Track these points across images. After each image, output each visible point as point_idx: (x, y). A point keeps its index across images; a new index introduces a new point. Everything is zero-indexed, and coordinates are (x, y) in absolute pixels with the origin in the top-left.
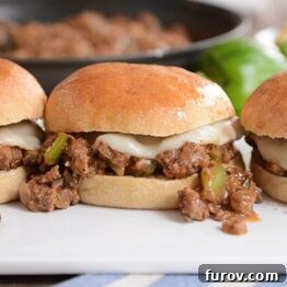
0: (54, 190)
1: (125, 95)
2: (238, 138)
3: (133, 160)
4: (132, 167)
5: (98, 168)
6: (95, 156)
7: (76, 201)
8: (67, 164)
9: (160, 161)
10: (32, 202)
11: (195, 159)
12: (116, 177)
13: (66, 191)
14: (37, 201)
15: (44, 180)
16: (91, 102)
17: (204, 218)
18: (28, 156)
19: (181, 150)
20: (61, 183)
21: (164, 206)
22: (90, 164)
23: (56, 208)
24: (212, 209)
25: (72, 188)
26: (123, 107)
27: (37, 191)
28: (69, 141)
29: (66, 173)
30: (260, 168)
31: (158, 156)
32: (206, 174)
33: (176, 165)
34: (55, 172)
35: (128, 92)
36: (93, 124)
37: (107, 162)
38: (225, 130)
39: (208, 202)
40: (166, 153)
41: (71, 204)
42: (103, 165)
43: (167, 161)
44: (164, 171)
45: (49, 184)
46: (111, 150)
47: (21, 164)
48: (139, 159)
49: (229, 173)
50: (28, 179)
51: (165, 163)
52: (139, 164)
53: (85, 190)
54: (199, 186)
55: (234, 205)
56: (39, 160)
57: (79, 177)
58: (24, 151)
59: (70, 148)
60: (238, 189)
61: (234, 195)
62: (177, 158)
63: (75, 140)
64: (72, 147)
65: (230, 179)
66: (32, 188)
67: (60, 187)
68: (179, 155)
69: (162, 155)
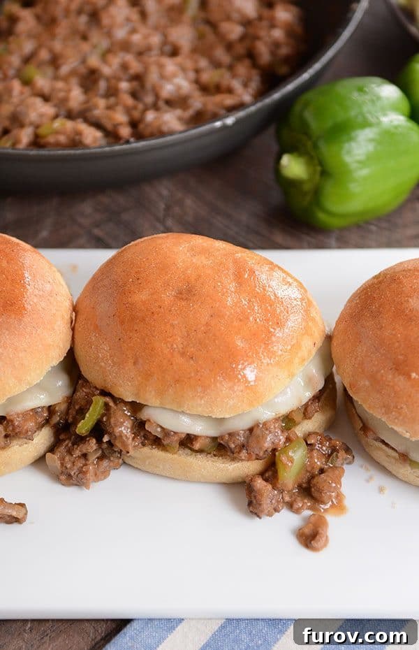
1: (179, 360)
3: (190, 438)
4: (188, 443)
5: (146, 438)
8: (106, 439)
9: (224, 443)
10: (63, 477)
11: (268, 443)
12: (168, 455)
14: (69, 476)
15: (78, 453)
16: (135, 363)
18: (56, 420)
19: (251, 430)
20: (98, 455)
27: (69, 466)
28: (107, 407)
29: (105, 446)
31: (221, 436)
32: (281, 461)
34: (92, 446)
35: (183, 354)
36: (137, 395)
38: (309, 382)
39: (281, 492)
40: (231, 435)
43: (233, 445)
45: (85, 457)
46: (162, 428)
47: (47, 423)
48: (196, 437)
49: (310, 445)
51: (229, 447)
52: (197, 446)
54: (271, 469)
55: (315, 493)
56: (70, 420)
58: (50, 409)
59: (109, 419)
60: (322, 471)
61: (315, 481)
62: (246, 444)
63: (115, 407)
64: (112, 421)
65: (311, 457)
66: (62, 459)
67: (98, 458)
68: (248, 438)
69: (227, 437)
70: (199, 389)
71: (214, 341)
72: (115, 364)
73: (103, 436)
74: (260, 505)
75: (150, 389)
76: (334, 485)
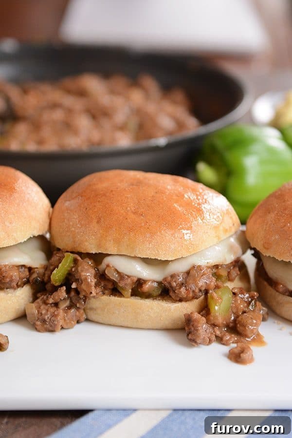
0: (61, 312)
1: (132, 216)
2: (244, 252)
3: (140, 282)
4: (138, 289)
5: (105, 288)
6: (102, 277)
7: (82, 319)
8: (74, 286)
9: (167, 285)
10: (38, 323)
11: (202, 283)
12: (122, 299)
13: (73, 310)
14: (44, 321)
15: (51, 301)
16: (98, 222)
17: (210, 342)
18: (35, 276)
19: (188, 273)
20: (68, 303)
21: (170, 326)
22: (97, 285)
23: (62, 328)
24: (218, 333)
25: (78, 309)
26: (131, 230)
27: (44, 312)
28: (75, 261)
29: (73, 294)
30: (265, 283)
31: (165, 279)
32: (212, 298)
33: (183, 290)
34: (62, 293)
35: (135, 213)
36: (99, 246)
37: (114, 283)
38: (231, 248)
39: (214, 325)
40: (173, 276)
41: (78, 322)
42: (110, 286)
43: (174, 284)
44: (171, 294)
45: (56, 305)
46: (118, 272)
47: (27, 282)
48: (145, 281)
49: (234, 294)
50: (35, 298)
51: (171, 287)
52: (146, 287)
53: (91, 309)
54: (205, 309)
55: (240, 328)
56: (46, 279)
57: (85, 298)
58: (30, 269)
59: (77, 269)
60: (244, 312)
61: (240, 318)
62: (184, 282)
63: (82, 261)
64: (79, 269)
65: (236, 301)
66: (39, 308)
67: (67, 307)
68: (186, 279)
69: (169, 279)
70: (148, 235)
71: (159, 205)
72: (82, 225)
73: (71, 284)
74: (197, 330)
75: (110, 239)
76: (255, 321)
